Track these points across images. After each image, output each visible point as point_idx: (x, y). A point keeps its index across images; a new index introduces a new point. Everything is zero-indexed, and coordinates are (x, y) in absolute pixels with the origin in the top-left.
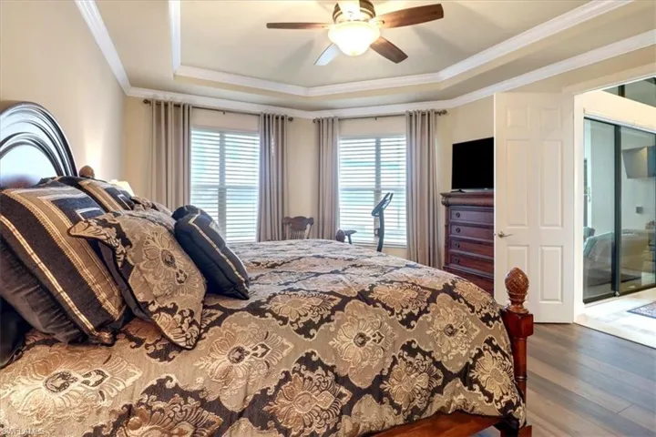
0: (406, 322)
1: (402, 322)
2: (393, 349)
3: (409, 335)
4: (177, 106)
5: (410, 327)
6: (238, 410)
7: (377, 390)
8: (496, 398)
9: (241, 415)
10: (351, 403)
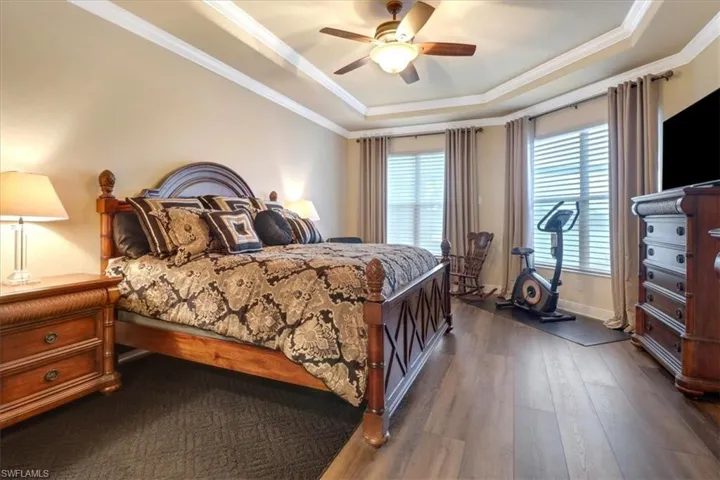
0: (271, 282)
1: (269, 280)
2: (258, 294)
3: (270, 290)
4: (377, 139)
5: (272, 284)
6: (184, 297)
7: (242, 315)
8: (296, 348)
9: (185, 300)
10: (225, 315)
